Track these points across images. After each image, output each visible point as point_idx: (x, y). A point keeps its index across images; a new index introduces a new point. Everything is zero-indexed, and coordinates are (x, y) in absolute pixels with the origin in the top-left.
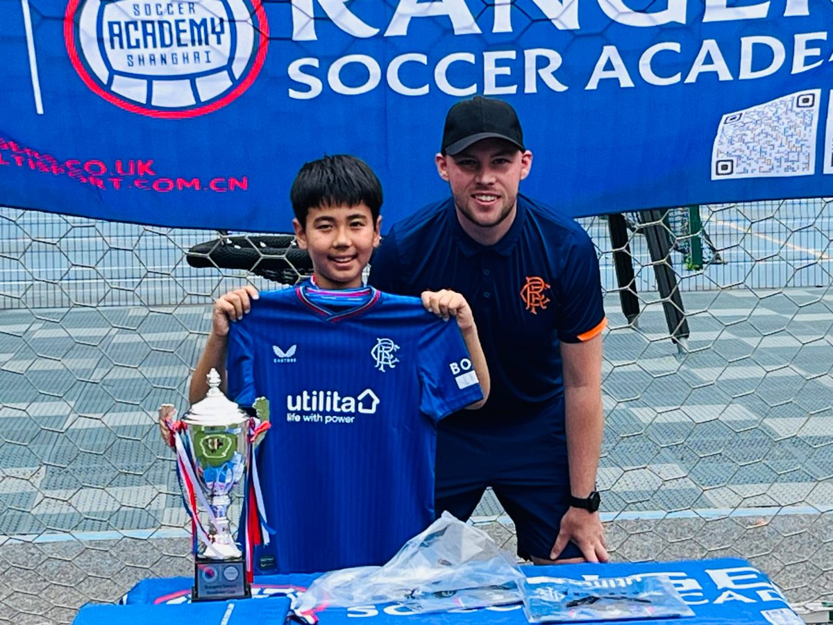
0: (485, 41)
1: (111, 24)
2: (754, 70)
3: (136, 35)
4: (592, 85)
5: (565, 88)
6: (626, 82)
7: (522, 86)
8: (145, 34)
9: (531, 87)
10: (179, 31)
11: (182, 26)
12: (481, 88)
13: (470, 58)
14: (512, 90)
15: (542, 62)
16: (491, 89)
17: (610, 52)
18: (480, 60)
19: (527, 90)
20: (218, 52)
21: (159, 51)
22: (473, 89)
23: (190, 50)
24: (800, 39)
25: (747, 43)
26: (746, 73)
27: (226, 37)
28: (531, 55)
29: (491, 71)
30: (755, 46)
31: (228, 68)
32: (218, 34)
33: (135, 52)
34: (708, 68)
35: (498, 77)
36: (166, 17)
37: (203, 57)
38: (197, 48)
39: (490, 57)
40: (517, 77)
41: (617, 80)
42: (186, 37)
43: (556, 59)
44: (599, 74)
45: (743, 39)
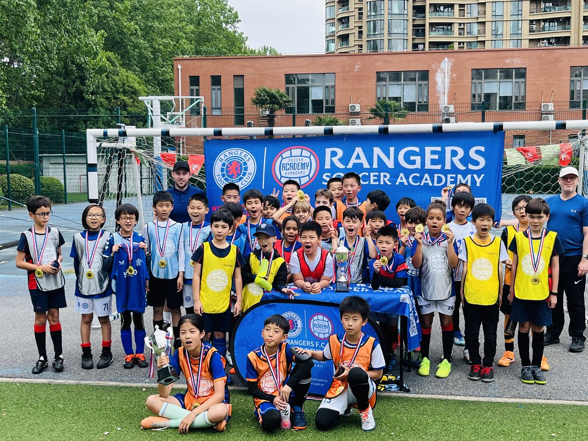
0: (371, 170)
1: (283, 164)
2: (437, 183)
3: (288, 167)
4: (397, 183)
5: (390, 184)
6: (406, 184)
7: (380, 182)
8: (291, 166)
9: (382, 183)
10: (298, 166)
11: (299, 164)
12: (370, 182)
13: (367, 174)
14: (377, 183)
15: (385, 176)
16: (372, 183)
17: (402, 175)
18: (369, 174)
19: (381, 184)
20: (307, 172)
21: (293, 171)
22: (368, 182)
23: (300, 171)
24: (449, 176)
25: (436, 176)
26: (436, 184)
27: (309, 168)
28: (382, 174)
29: (372, 178)
30: (438, 176)
31: (309, 175)
32: (307, 167)
33: (287, 171)
34: (426, 182)
35: (374, 179)
36: (296, 162)
37: (303, 173)
38: (302, 170)
39: (372, 174)
40: (379, 180)
41: (403, 183)
42: (300, 167)
43: (388, 175)
44: (399, 180)
45: (435, 175)
